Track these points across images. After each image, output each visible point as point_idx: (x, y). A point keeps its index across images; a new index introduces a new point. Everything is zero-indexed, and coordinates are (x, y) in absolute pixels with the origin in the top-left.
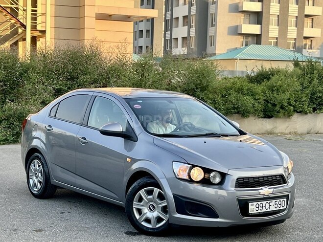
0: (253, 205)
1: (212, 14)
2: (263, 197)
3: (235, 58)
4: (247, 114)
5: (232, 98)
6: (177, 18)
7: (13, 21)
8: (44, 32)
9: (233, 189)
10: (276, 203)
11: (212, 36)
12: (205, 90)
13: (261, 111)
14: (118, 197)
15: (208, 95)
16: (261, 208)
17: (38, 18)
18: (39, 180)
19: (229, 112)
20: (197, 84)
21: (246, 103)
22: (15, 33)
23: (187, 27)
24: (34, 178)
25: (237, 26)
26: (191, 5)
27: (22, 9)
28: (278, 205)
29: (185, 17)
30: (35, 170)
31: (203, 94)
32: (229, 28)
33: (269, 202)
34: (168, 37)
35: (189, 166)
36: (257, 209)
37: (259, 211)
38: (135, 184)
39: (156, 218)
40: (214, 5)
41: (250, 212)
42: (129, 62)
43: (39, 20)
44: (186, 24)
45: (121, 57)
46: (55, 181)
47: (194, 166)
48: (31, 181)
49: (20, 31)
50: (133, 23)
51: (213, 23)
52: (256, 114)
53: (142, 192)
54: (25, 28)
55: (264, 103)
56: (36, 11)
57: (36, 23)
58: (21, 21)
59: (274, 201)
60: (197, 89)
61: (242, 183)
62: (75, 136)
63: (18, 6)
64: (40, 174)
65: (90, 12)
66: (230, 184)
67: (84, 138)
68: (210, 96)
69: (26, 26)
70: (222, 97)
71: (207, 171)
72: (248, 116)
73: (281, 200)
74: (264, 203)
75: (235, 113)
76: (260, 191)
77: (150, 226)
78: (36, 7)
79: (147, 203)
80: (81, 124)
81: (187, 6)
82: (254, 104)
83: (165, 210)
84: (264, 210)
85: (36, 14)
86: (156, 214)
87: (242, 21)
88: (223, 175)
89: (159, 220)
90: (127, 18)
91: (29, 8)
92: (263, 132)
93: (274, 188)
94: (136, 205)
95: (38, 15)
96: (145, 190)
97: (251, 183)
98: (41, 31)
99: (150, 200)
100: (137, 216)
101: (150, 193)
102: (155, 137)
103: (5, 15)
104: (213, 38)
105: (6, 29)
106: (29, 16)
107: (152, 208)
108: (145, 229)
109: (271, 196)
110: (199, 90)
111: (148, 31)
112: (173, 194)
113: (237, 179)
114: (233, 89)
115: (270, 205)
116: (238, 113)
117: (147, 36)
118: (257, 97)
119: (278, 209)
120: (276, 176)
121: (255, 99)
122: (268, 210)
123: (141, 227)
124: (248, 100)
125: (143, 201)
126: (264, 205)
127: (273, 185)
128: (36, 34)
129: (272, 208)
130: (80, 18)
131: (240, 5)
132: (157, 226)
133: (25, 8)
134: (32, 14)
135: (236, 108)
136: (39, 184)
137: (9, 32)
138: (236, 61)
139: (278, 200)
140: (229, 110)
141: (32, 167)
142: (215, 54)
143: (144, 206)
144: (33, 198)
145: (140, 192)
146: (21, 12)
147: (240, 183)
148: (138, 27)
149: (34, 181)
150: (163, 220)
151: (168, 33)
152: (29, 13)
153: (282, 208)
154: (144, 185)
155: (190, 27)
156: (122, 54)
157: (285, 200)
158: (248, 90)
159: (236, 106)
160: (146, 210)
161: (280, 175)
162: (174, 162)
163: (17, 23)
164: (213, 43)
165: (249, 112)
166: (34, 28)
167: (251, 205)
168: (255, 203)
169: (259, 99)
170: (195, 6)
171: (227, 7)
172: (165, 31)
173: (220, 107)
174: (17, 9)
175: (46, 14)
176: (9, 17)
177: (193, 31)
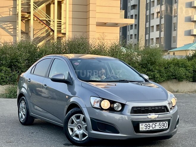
0: (143, 125)
1: (175, 23)
2: (150, 120)
3: (188, 49)
4: (182, 79)
5: (171, 69)
6: (153, 26)
7: (47, 28)
8: (65, 34)
9: (129, 114)
10: (160, 124)
11: (174, 37)
12: (154, 64)
13: (191, 77)
14: (62, 122)
15: (156, 67)
16: (149, 128)
17: (62, 26)
18: (24, 114)
19: (169, 78)
20: (149, 61)
21: (180, 72)
22: (48, 35)
23: (159, 31)
24: (22, 113)
25: (190, 30)
26: (161, 18)
27: (53, 21)
28: (162, 126)
29: (157, 26)
30: (22, 107)
31: (152, 67)
32: (185, 31)
33: (154, 123)
34: (147, 38)
35: (101, 99)
36: (146, 128)
37: (147, 129)
38: (69, 112)
39: (82, 134)
40: (176, 18)
41: (140, 130)
42: (106, 48)
43: (63, 27)
44: (158, 30)
45: (101, 44)
46: (32, 114)
47: (103, 99)
48: (20, 114)
49: (51, 34)
50: (119, 27)
51: (175, 29)
52: (187, 79)
53: (73, 117)
54: (54, 32)
55: (193, 72)
56: (61, 22)
57: (61, 29)
58: (52, 28)
59: (158, 123)
60: (149, 63)
61: (136, 110)
62: (41, 84)
63: (50, 19)
64: (24, 109)
65: (92, 22)
66: (127, 111)
67: (46, 85)
68: (157, 68)
69: (54, 31)
70: (165, 68)
71: (112, 102)
72: (182, 81)
73: (164, 122)
74: (151, 124)
75: (174, 79)
76: (148, 116)
77: (78, 139)
78: (61, 19)
79: (77, 124)
80: (45, 77)
81: (159, 19)
82: (186, 73)
83: (86, 129)
84: (151, 129)
85: (61, 24)
86: (81, 131)
87: (193, 27)
88: (123, 105)
89: (84, 135)
90: (115, 25)
91: (56, 20)
92: (192, 91)
93: (159, 114)
94: (70, 126)
95: (62, 24)
96: (75, 116)
97: (142, 110)
98: (63, 34)
99: (78, 123)
100: (71, 133)
101: (78, 117)
102: (83, 82)
103: (42, 25)
104: (175, 38)
105: (43, 33)
106: (56, 25)
107: (79, 128)
108: (75, 141)
109: (156, 120)
110: (149, 64)
111: (135, 35)
112: (90, 118)
113: (133, 108)
114: (172, 63)
115: (155, 126)
116: (176, 78)
117: (135, 38)
118: (188, 68)
119: (162, 128)
120: (161, 106)
121: (187, 70)
122: (154, 129)
123: (73, 140)
124: (182, 70)
125: (74, 123)
126: (151, 125)
127: (159, 113)
128: (60, 35)
129: (157, 128)
130: (87, 25)
131: (192, 17)
132: (83, 140)
133: (54, 20)
134: (58, 24)
135: (174, 76)
136: (24, 116)
137: (45, 35)
138: (189, 51)
139: (162, 123)
140: (169, 76)
141: (21, 106)
142: (176, 48)
143: (75, 126)
144: (21, 125)
145: (72, 117)
146: (52, 23)
147: (134, 110)
148: (130, 32)
149: (21, 114)
150: (86, 135)
151: (147, 36)
152: (56, 23)
153: (164, 128)
154: (74, 112)
155: (161, 32)
156: (102, 43)
157: (167, 122)
158: (182, 64)
159: (174, 74)
160: (76, 129)
161: (164, 106)
162: (91, 97)
163: (49, 29)
164: (175, 41)
165: (183, 78)
166: (59, 32)
167: (141, 125)
168: (144, 124)
169: (189, 70)
170: (163, 19)
171: (184, 19)
172: (146, 35)
173: (163, 75)
174: (50, 21)
175: (66, 23)
176: (44, 25)
177: (162, 33)
